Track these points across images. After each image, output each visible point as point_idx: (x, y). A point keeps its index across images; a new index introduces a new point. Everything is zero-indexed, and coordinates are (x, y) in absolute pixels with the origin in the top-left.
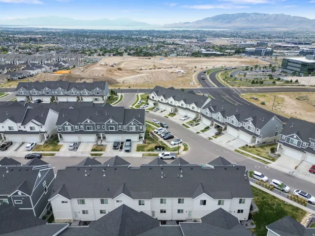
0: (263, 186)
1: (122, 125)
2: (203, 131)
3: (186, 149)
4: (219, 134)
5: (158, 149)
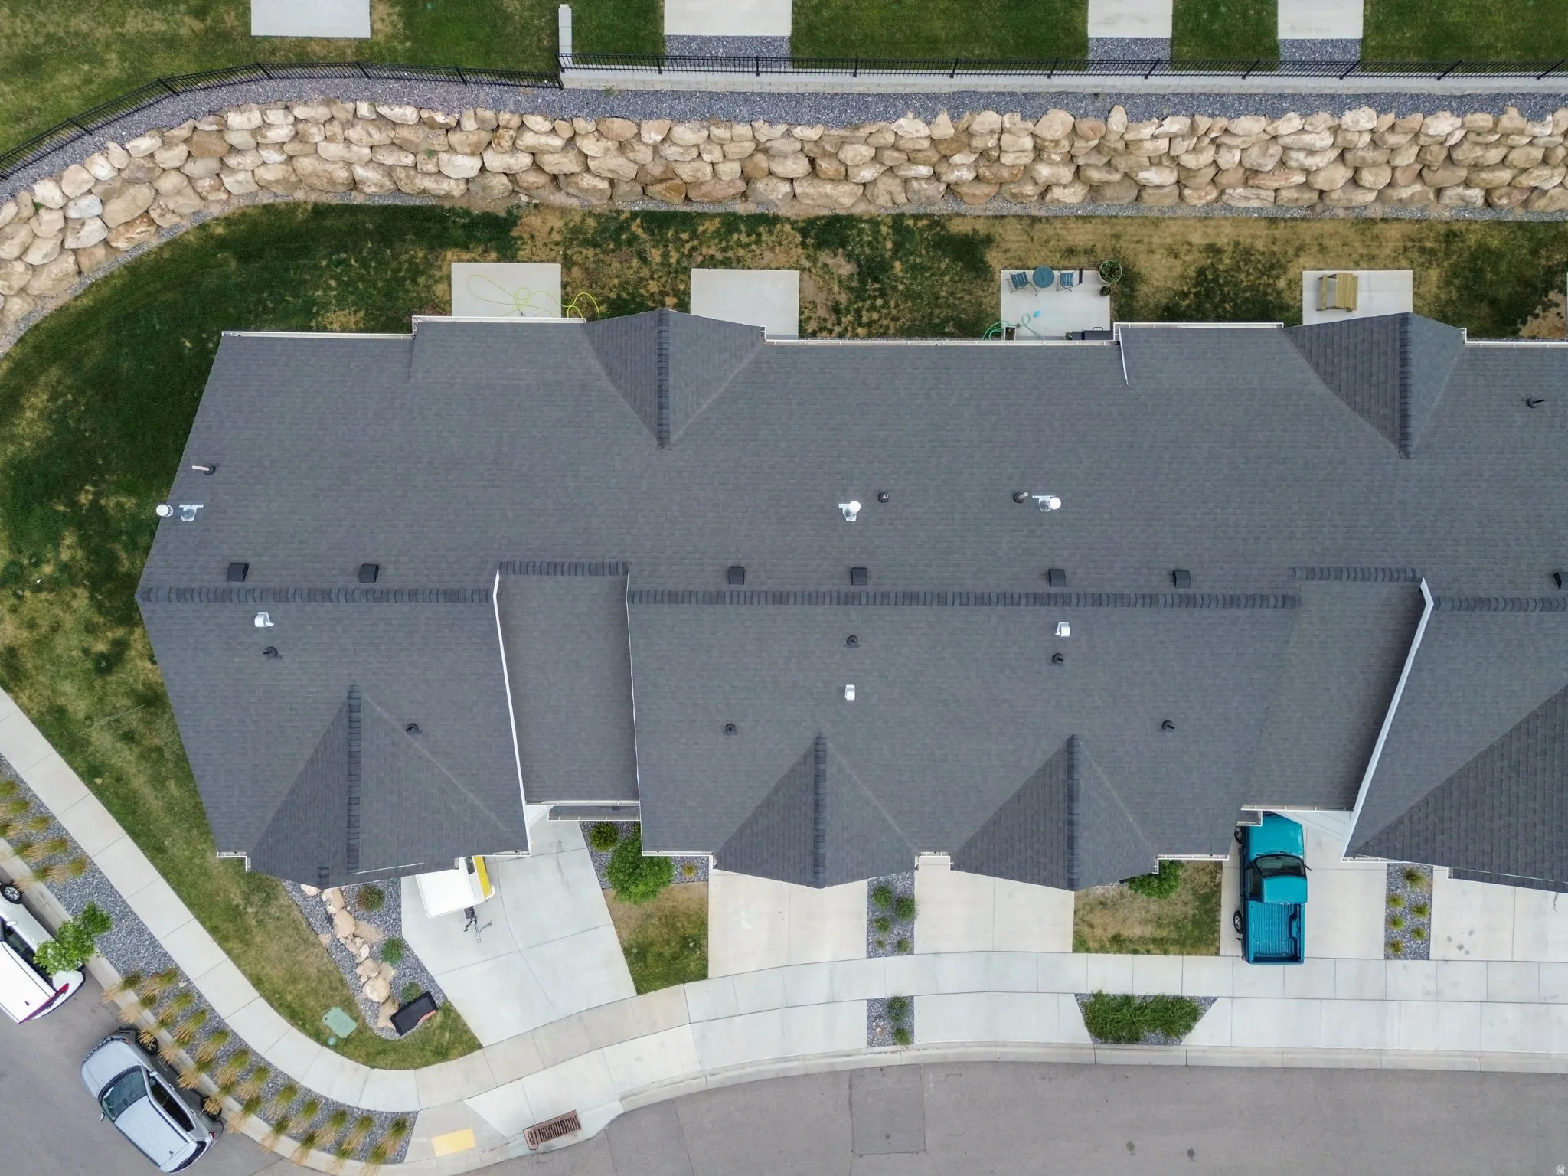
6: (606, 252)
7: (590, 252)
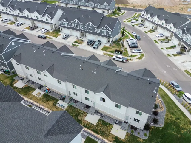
0: (186, 109)
1: (97, 28)
2: (167, 48)
3: (140, 58)
4: (180, 53)
5: (117, 52)
6: (104, 132)
7: (106, 132)
